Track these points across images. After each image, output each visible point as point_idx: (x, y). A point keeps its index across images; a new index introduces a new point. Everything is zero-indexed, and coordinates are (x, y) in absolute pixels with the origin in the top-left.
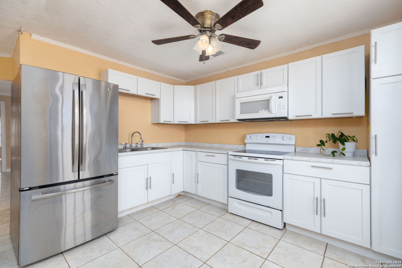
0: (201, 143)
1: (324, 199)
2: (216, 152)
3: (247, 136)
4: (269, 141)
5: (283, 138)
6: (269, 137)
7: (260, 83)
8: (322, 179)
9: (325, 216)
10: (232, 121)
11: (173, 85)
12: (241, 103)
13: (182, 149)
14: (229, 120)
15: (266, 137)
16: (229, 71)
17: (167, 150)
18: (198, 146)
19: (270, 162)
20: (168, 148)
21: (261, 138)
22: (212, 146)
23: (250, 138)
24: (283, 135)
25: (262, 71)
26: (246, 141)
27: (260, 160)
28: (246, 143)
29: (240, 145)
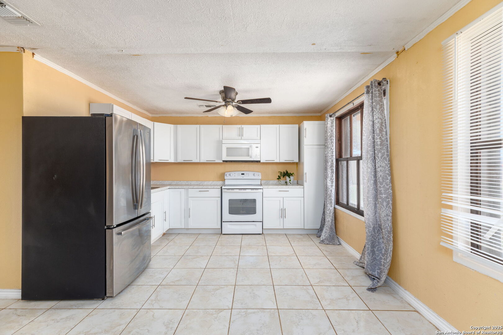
0: (176, 181)
1: (285, 209)
2: (210, 187)
3: (226, 173)
4: (245, 177)
5: (254, 175)
6: (244, 174)
7: (241, 135)
8: (284, 198)
9: (285, 218)
10: (217, 161)
11: (153, 122)
12: (227, 148)
13: (168, 187)
14: (215, 161)
15: (242, 174)
16: (208, 116)
17: (159, 189)
18: (171, 184)
19: (255, 191)
20: (159, 187)
21: (237, 175)
22: (189, 184)
23: (230, 175)
24: (254, 173)
25: (243, 126)
26: (226, 178)
27: (247, 191)
28: (225, 179)
29: (219, 182)
